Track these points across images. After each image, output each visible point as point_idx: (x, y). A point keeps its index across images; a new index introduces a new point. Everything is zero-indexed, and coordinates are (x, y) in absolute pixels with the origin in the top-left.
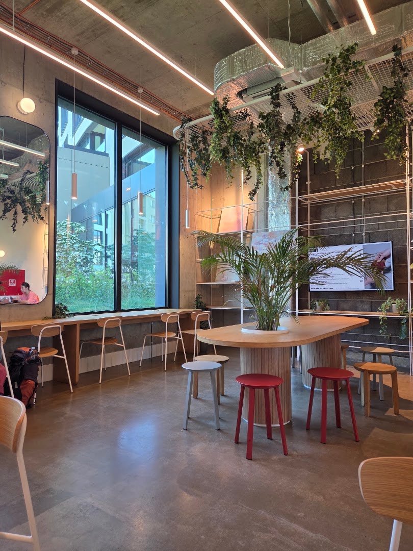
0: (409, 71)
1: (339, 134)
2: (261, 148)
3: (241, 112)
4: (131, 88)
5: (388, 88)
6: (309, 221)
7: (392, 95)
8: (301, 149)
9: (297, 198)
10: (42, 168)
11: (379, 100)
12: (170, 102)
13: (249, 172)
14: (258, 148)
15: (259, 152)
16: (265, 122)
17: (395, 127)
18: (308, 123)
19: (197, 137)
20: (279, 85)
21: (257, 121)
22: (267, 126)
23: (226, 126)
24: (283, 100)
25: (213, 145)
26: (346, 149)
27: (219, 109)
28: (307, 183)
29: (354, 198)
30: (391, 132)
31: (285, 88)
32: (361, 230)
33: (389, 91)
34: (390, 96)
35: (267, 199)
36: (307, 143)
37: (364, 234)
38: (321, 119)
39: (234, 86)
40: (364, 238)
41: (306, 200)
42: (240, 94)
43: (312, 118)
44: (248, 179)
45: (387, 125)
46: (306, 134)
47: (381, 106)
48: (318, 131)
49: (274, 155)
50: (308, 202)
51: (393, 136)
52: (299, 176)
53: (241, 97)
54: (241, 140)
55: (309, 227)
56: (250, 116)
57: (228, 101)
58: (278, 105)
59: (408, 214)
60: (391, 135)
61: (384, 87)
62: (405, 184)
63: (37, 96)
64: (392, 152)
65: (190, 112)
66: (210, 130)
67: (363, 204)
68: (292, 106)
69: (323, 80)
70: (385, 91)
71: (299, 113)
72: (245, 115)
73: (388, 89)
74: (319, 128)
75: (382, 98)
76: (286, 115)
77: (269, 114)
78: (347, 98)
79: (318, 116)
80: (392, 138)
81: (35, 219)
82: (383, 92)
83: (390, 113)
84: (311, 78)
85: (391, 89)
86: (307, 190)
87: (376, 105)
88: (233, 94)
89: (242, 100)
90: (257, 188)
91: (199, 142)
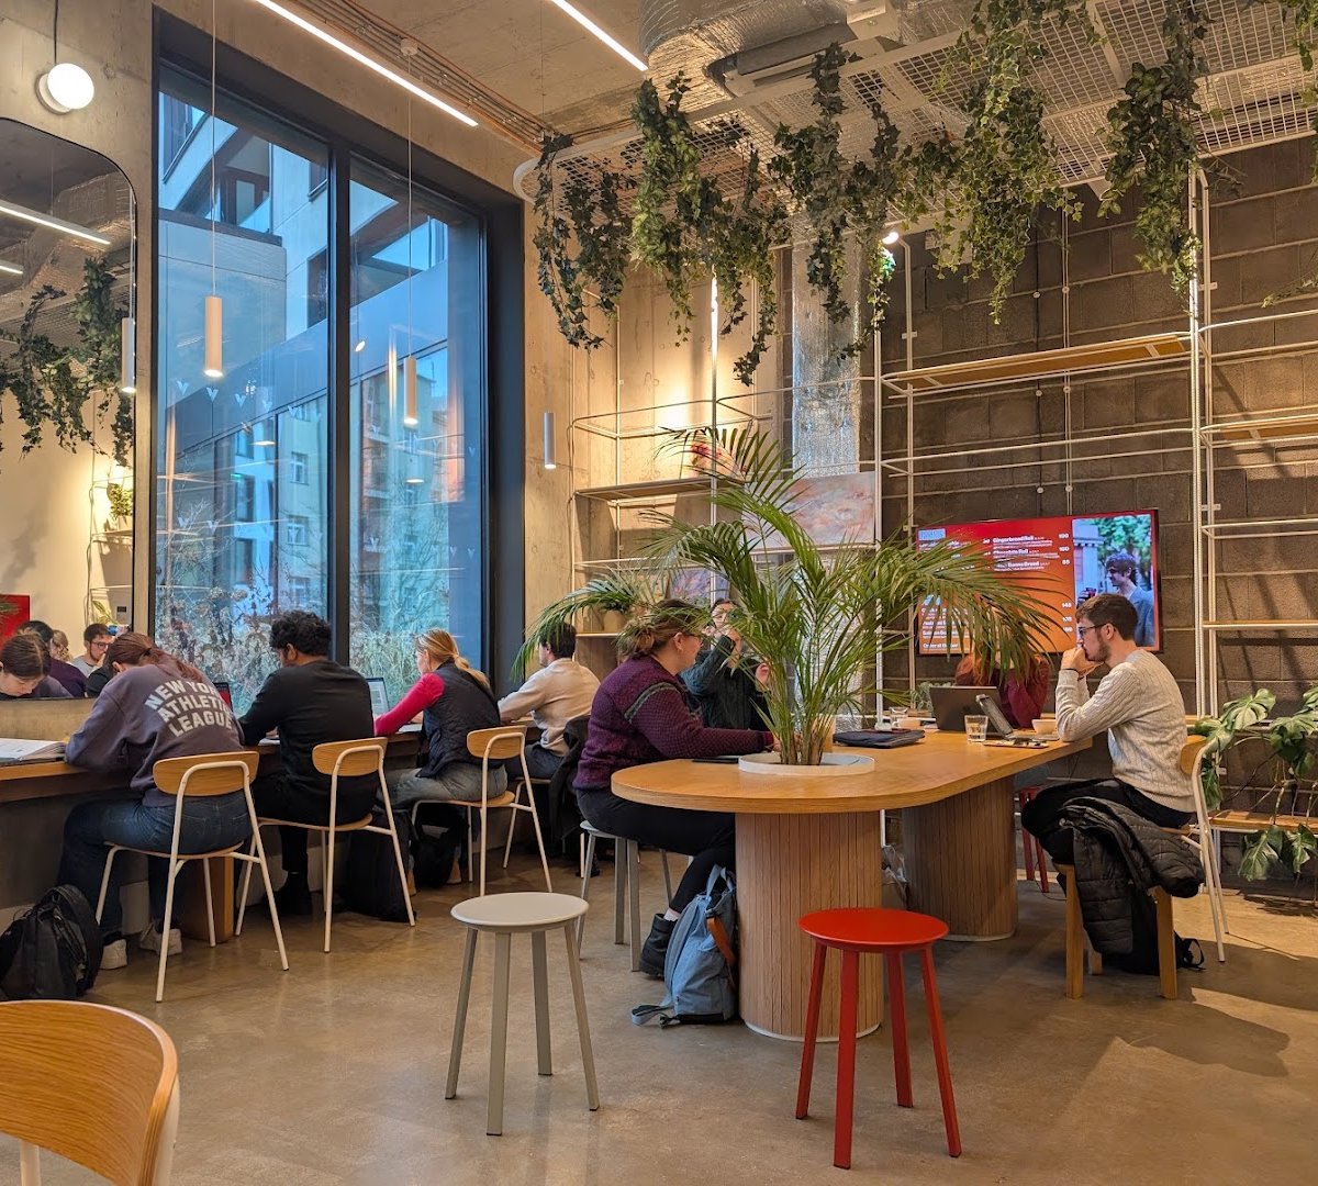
0: (1209, 22)
1: (1004, 197)
2: (776, 230)
3: (722, 124)
4: (385, 40)
5: (1147, 68)
6: (910, 450)
7: (1160, 88)
8: (892, 238)
9: (878, 379)
10: (98, 279)
11: (1121, 103)
12: (498, 85)
13: (740, 301)
14: (768, 228)
15: (769, 241)
16: (790, 155)
17: (1167, 180)
18: (916, 161)
19: (585, 192)
20: (835, 46)
21: (769, 151)
22: (799, 167)
23: (680, 162)
24: (847, 92)
25: (643, 217)
26: (1024, 239)
27: (658, 112)
28: (904, 336)
29: (1038, 382)
30: (1153, 195)
31: (855, 58)
32: (1062, 477)
33: (1149, 78)
34: (1152, 91)
35: (788, 383)
36: (914, 220)
37: (1069, 489)
38: (954, 150)
39: (701, 44)
40: (1069, 498)
41: (903, 385)
42: (715, 71)
43: (929, 148)
44: (736, 321)
45: (1143, 175)
46: (909, 193)
47: (1126, 118)
48: (945, 184)
49: (823, 251)
50: (909, 392)
51: (1161, 207)
52: (884, 314)
53: (721, 81)
54: (720, 203)
55: (911, 468)
56: (747, 134)
57: (684, 89)
58: (835, 107)
59: (1196, 430)
60: (1155, 205)
61: (1137, 67)
62: (1187, 345)
63: (100, 60)
64: (1156, 251)
65: (556, 117)
66: (627, 173)
67: (1068, 401)
68: (874, 110)
69: (968, 39)
70: (1139, 75)
71: (892, 131)
72: (734, 133)
73: (1148, 72)
74: (949, 176)
75: (1129, 97)
76: (855, 137)
77: (803, 133)
78: (1032, 93)
79: (945, 142)
80: (1156, 211)
81: (67, 436)
82: (1134, 80)
83: (1150, 139)
84: (928, 33)
85: (1156, 71)
86: (904, 355)
87: (1112, 115)
88: (695, 70)
89: (725, 87)
90: (760, 346)
91: (592, 209)
